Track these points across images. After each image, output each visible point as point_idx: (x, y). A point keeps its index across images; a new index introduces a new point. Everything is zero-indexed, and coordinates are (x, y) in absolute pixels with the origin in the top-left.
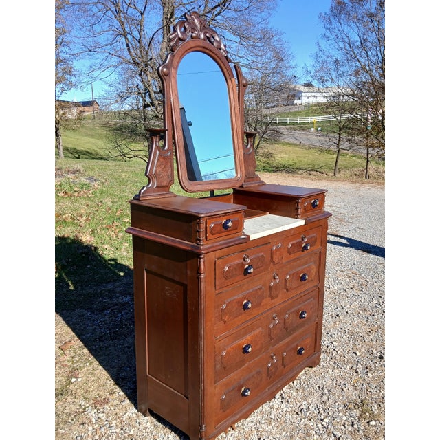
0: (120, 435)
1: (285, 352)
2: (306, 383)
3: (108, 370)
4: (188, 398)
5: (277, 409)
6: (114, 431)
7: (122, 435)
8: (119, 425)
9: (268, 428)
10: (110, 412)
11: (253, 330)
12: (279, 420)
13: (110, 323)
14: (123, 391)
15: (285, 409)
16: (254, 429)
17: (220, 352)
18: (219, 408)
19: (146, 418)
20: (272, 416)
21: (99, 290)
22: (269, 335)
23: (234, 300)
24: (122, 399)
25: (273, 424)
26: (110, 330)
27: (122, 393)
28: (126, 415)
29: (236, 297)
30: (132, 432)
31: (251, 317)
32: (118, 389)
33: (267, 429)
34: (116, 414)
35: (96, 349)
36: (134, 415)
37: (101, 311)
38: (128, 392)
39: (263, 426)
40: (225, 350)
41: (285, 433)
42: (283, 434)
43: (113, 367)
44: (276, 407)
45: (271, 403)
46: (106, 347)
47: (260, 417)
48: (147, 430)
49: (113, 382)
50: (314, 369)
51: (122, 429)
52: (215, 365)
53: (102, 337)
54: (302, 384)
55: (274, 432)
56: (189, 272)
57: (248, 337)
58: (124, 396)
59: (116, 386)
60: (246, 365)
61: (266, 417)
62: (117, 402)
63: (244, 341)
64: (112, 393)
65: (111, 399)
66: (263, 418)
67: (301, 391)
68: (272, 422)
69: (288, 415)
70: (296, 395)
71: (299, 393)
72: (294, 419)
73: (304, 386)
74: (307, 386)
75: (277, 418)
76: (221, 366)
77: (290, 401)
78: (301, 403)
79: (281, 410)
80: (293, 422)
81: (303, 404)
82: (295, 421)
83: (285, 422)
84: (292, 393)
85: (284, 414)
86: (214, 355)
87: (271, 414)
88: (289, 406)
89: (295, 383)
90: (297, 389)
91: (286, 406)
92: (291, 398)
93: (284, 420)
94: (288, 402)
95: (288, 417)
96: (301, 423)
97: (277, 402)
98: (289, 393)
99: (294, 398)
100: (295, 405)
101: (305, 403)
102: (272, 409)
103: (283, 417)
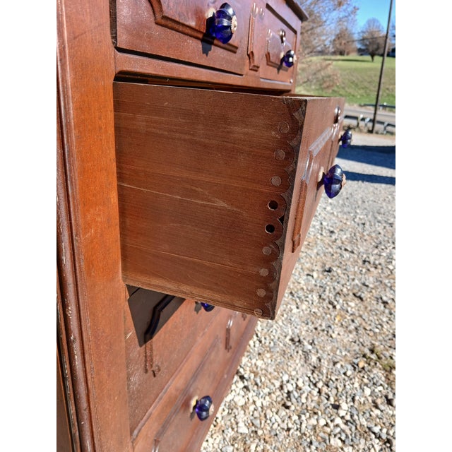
2: (268, 338)
5: (244, 407)
12: (260, 432)
15: (259, 404)
20: (242, 428)
44: (240, 402)
47: (219, 438)
54: (263, 339)
60: (199, 340)
66: (224, 439)
67: (268, 355)
68: (248, 442)
69: (269, 414)
70: (264, 367)
71: (265, 360)
72: (286, 422)
73: (267, 344)
74: (272, 343)
75: (253, 428)
76: (146, 371)
77: (258, 381)
78: (280, 380)
79: (252, 408)
80: (289, 429)
81: (285, 382)
82: (290, 426)
83: (273, 433)
84: (255, 364)
85: (263, 414)
86: (124, 344)
87: (237, 423)
88: (262, 394)
89: (251, 343)
90: (259, 354)
91: (258, 395)
92: (258, 373)
93: (269, 428)
94: (257, 384)
95: (273, 420)
96: (304, 426)
97: (238, 390)
98: (249, 365)
99: (264, 372)
100: (272, 387)
101: (286, 378)
102: (235, 410)
103: (263, 422)
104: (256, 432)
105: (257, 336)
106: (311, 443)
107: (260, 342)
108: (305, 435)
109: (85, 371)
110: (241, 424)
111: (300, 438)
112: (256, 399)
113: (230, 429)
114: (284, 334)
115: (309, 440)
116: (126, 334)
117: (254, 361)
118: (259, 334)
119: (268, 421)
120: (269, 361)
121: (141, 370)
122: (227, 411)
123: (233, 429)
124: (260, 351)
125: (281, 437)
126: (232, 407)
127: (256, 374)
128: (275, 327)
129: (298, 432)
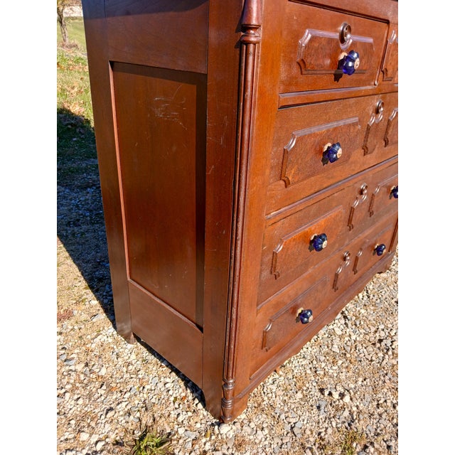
0: (82, 377)
1: (361, 249)
2: (376, 296)
3: (79, 266)
4: (201, 329)
5: (341, 337)
6: (72, 368)
7: (86, 375)
8: (83, 357)
9: (333, 371)
10: (72, 333)
11: (329, 209)
12: (348, 355)
13: (93, 203)
14: (98, 299)
15: (353, 337)
16: (309, 371)
17: (272, 247)
18: (260, 346)
19: (130, 346)
20: (336, 349)
21: (84, 165)
22: (350, 220)
23: (310, 135)
24: (93, 311)
25: (340, 362)
26: (91, 211)
27: (95, 302)
28: (97, 340)
29: (314, 130)
30: (103, 372)
31: (332, 181)
32: (90, 295)
33: (331, 371)
34: (81, 337)
35: (67, 236)
36: (110, 340)
37: (83, 188)
38: (106, 301)
39: (323, 365)
40: (281, 241)
41: (361, 379)
42: (360, 383)
43: (88, 262)
44: (339, 332)
45: (331, 327)
46: (82, 234)
47: (316, 349)
48: (130, 367)
49: (84, 283)
50: (383, 275)
51: (87, 365)
52: (261, 271)
53: (78, 220)
54: (371, 296)
55: (343, 376)
56: (213, 35)
57: (322, 221)
58: (99, 307)
59: (89, 291)
60: (310, 271)
61: (326, 349)
62: (84, 316)
63: (314, 229)
64: (80, 301)
65: (75, 312)
66: (320, 351)
67: (372, 308)
68: (337, 358)
69: (359, 347)
70: (366, 314)
71: (369, 310)
72: (371, 355)
73: (374, 300)
74: (379, 301)
75: (344, 352)
76: (271, 273)
77: (358, 323)
78: (377, 327)
79: (347, 339)
80: (372, 361)
81: (380, 329)
82: (374, 358)
83: (358, 359)
84: (359, 311)
85: (354, 345)
86: (261, 251)
87: (332, 345)
88: (358, 332)
89: (360, 295)
90: (365, 305)
91: (355, 332)
92: (359, 318)
93: (356, 355)
94: (356, 325)
95: (361, 351)
96: (385, 362)
97: (339, 324)
98: (354, 310)
99: (364, 318)
100: (368, 330)
101: (382, 327)
102: (333, 336)
103: (353, 350)
104: (345, 354)
105: (367, 292)
106: (386, 374)
107: (369, 297)
108: (384, 368)
109: (241, 256)
110: (335, 346)
111: (379, 369)
112: (352, 334)
113: (326, 347)
114: (392, 296)
115: (385, 372)
116: (263, 246)
117: (358, 309)
118: (369, 292)
119: (357, 351)
120: (372, 312)
121: (268, 271)
122: (327, 335)
123: (328, 347)
124: (367, 304)
125: (364, 363)
126: (331, 334)
127: (357, 318)
128: (385, 289)
129: (379, 365)
